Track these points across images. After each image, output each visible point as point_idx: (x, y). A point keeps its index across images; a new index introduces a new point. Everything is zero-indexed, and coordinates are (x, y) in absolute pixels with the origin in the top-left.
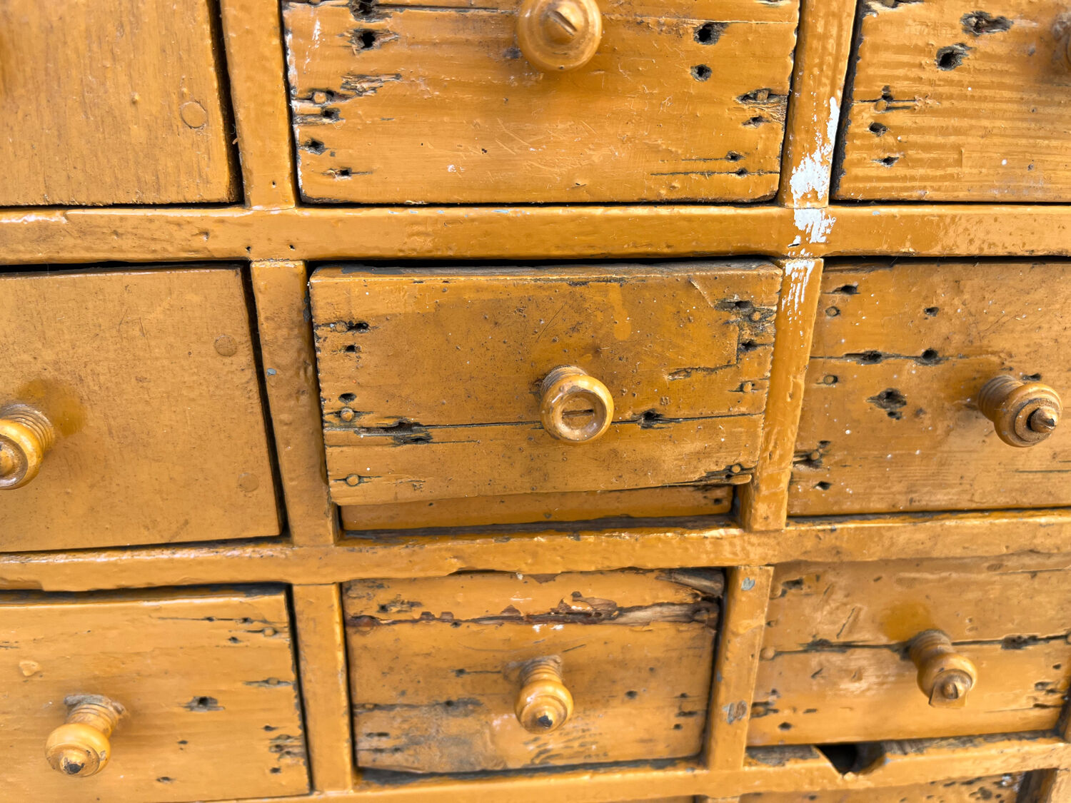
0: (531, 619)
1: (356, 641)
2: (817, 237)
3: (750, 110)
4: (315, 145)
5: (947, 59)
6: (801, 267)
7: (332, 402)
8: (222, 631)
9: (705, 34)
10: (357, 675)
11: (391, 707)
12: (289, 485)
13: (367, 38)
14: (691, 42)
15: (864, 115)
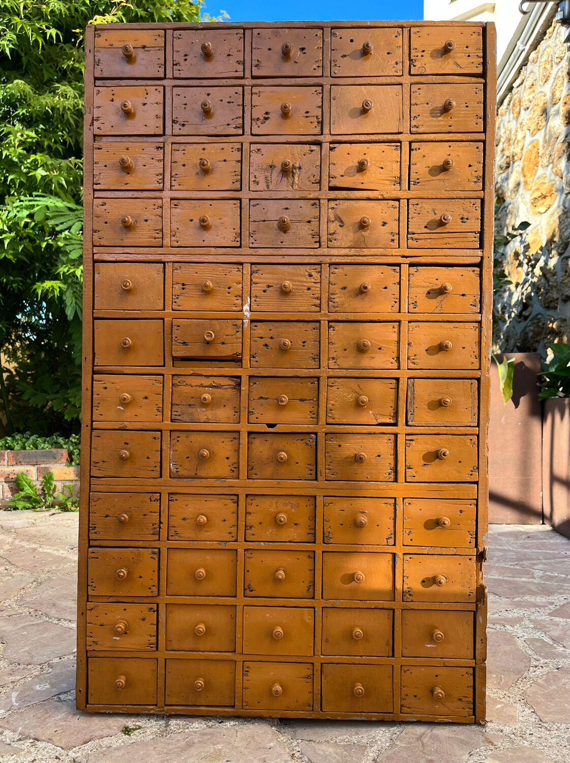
0: (206, 387)
1: (174, 389)
2: (248, 316)
3: (236, 298)
4: (175, 302)
5: (265, 291)
6: (246, 321)
7: (174, 338)
8: (152, 382)
9: (229, 288)
10: (173, 397)
11: (179, 405)
12: (166, 354)
13: (183, 289)
14: (227, 289)
15: (253, 299)
